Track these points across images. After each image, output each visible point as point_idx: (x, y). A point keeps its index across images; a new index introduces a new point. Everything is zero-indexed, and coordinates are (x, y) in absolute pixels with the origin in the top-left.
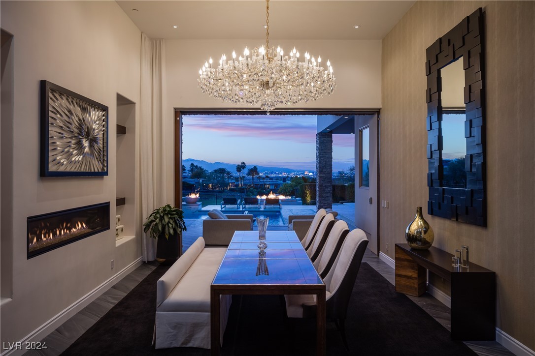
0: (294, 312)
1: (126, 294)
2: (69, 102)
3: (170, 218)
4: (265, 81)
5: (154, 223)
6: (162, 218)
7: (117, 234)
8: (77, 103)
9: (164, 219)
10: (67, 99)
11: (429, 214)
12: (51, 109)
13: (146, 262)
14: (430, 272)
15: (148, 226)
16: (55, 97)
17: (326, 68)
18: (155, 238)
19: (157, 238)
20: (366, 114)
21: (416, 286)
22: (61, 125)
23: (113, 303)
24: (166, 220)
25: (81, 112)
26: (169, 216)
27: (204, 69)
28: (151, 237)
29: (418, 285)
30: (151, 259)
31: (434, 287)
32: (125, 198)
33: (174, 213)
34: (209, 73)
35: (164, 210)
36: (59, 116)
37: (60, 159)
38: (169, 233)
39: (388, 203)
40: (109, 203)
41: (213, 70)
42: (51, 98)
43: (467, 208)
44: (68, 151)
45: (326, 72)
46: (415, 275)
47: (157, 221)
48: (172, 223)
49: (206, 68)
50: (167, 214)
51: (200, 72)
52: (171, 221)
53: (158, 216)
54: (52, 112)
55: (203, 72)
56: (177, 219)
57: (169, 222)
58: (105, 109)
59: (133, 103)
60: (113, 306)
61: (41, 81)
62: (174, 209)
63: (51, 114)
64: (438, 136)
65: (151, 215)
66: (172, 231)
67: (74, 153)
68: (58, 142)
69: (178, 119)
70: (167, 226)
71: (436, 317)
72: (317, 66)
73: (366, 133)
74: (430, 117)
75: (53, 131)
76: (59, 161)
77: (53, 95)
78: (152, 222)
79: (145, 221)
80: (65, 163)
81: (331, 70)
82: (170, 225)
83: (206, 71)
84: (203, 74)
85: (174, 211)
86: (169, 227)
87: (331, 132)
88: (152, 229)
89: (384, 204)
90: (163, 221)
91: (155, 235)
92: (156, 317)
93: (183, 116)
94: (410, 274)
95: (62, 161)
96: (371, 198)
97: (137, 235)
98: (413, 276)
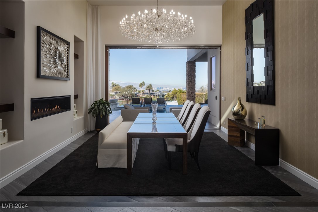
0: (171, 149)
1: (80, 146)
2: (50, 38)
3: (103, 106)
4: (156, 28)
5: (94, 109)
6: (98, 106)
7: (74, 115)
8: (54, 39)
9: (100, 106)
10: (50, 37)
11: (246, 101)
12: (42, 42)
13: (90, 131)
14: (247, 132)
15: (90, 110)
16: (44, 35)
17: (190, 20)
18: (95, 117)
19: (96, 117)
20: (214, 48)
21: (239, 141)
22: (47, 50)
23: (73, 149)
24: (101, 107)
25: (56, 44)
26: (103, 105)
27: (123, 21)
28: (92, 117)
29: (240, 141)
30: (92, 130)
31: (249, 142)
32: (78, 95)
33: (105, 103)
34: (126, 24)
35: (100, 102)
36: (45, 45)
37: (46, 69)
38: (103, 114)
39: (225, 98)
40: (70, 96)
41: (128, 22)
42: (42, 36)
43: (265, 95)
44: (49, 66)
45: (190, 23)
46: (239, 135)
47: (96, 107)
48: (104, 109)
49: (124, 21)
50: (101, 104)
51: (121, 23)
52: (104, 108)
53: (96, 105)
54: (43, 43)
55: (122, 23)
56: (107, 107)
57: (102, 108)
58: (68, 43)
59: (83, 42)
60: (73, 150)
61: (37, 27)
62: (105, 101)
63: (42, 45)
64: (251, 58)
65: (92, 105)
66: (104, 113)
67: (52, 67)
68: (45, 60)
69: (107, 51)
70: (101, 111)
71: (249, 156)
72: (185, 19)
73: (214, 59)
74: (247, 48)
75: (43, 53)
76: (45, 71)
77: (43, 34)
78: (92, 108)
79: (89, 107)
80: (48, 72)
81: (192, 21)
82: (103, 110)
83: (124, 22)
84: (122, 24)
85: (105, 102)
86: (102, 111)
87: (195, 61)
88: (93, 112)
89: (223, 99)
90: (99, 108)
91: (95, 116)
92: (99, 151)
93: (110, 49)
94: (236, 135)
95: (47, 71)
96: (216, 96)
97: (85, 116)
98: (238, 136)
